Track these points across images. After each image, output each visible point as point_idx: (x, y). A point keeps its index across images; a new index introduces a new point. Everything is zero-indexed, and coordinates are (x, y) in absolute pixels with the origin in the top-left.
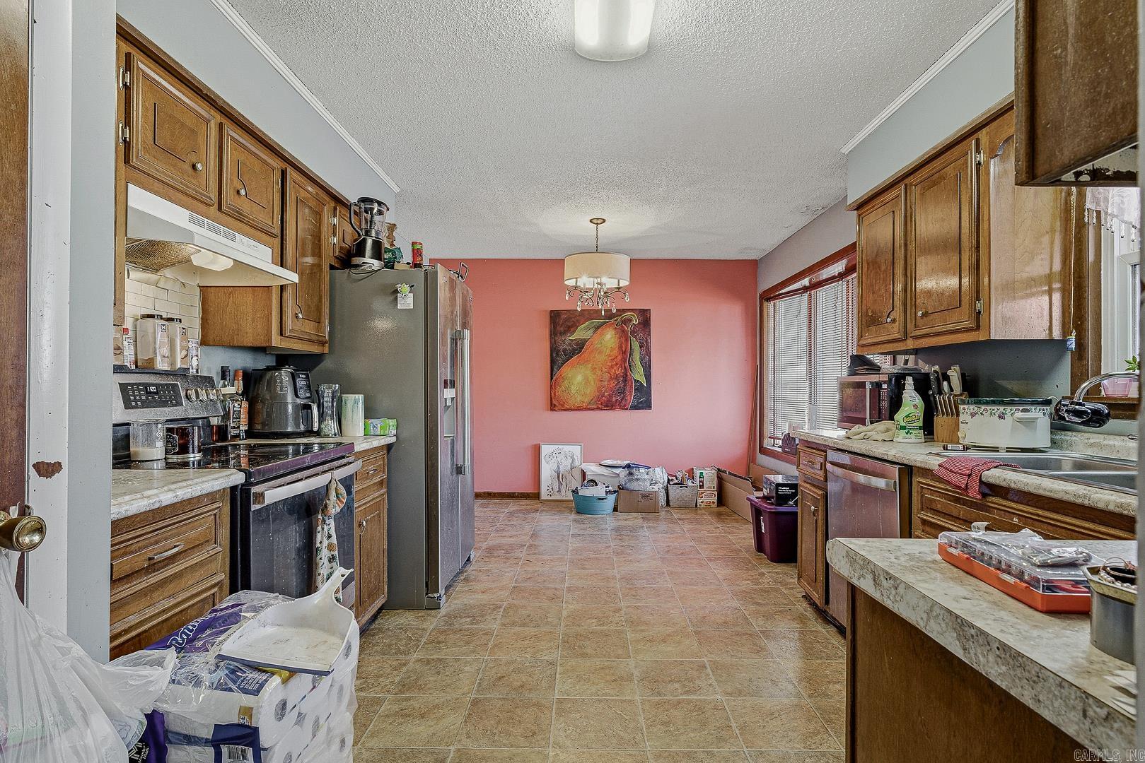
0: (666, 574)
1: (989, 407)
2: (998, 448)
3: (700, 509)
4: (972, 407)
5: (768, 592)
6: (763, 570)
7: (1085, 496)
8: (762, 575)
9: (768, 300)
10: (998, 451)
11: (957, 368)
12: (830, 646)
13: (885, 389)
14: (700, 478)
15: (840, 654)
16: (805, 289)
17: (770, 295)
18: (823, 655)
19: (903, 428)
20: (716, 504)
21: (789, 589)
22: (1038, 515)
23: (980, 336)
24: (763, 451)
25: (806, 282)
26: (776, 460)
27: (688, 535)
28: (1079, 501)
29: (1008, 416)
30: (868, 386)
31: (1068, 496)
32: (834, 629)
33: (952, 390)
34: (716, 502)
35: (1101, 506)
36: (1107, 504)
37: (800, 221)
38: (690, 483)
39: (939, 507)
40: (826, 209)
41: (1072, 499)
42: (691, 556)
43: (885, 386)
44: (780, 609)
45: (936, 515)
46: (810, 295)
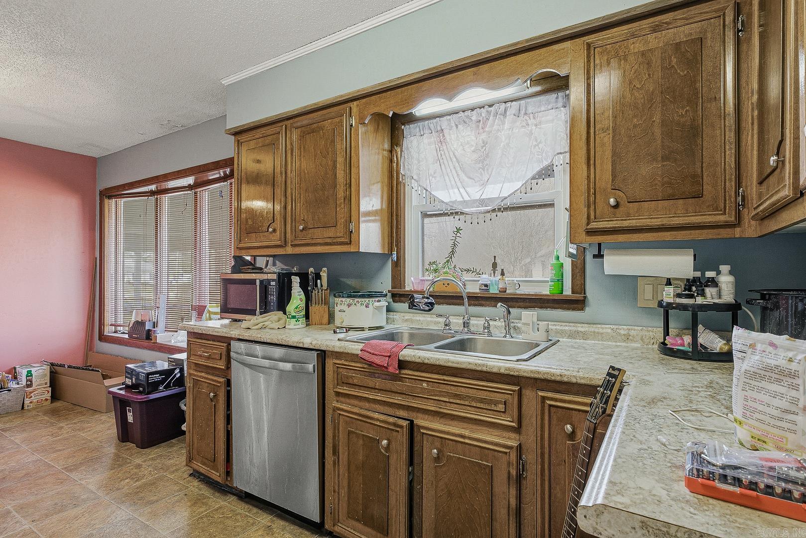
0: (14, 513)
1: (359, 300)
2: (364, 328)
3: (29, 410)
4: (348, 300)
5: (154, 483)
6: (138, 461)
7: (483, 365)
8: (139, 466)
9: (110, 197)
10: (364, 330)
11: (325, 269)
12: (239, 517)
13: (274, 286)
14: (27, 376)
15: (251, 521)
16: (152, 193)
17: (111, 193)
18: (238, 530)
19: (294, 317)
20: (49, 401)
21: (173, 472)
22: (444, 380)
23: (352, 249)
24: (102, 338)
25: (153, 187)
26: (121, 346)
27: (24, 447)
28: (479, 369)
29: (370, 305)
30: (258, 282)
31: (471, 366)
32: (233, 498)
33: (322, 286)
34: (49, 398)
35: (495, 370)
36: (500, 368)
37: (154, 132)
38: (13, 385)
39: (355, 381)
40: (184, 128)
41: (474, 368)
42: (42, 474)
43: (273, 283)
44: (176, 498)
45: (353, 388)
46: (157, 199)
